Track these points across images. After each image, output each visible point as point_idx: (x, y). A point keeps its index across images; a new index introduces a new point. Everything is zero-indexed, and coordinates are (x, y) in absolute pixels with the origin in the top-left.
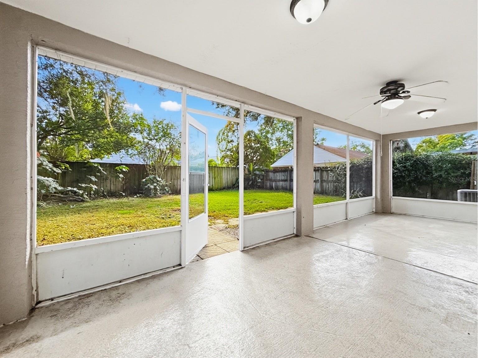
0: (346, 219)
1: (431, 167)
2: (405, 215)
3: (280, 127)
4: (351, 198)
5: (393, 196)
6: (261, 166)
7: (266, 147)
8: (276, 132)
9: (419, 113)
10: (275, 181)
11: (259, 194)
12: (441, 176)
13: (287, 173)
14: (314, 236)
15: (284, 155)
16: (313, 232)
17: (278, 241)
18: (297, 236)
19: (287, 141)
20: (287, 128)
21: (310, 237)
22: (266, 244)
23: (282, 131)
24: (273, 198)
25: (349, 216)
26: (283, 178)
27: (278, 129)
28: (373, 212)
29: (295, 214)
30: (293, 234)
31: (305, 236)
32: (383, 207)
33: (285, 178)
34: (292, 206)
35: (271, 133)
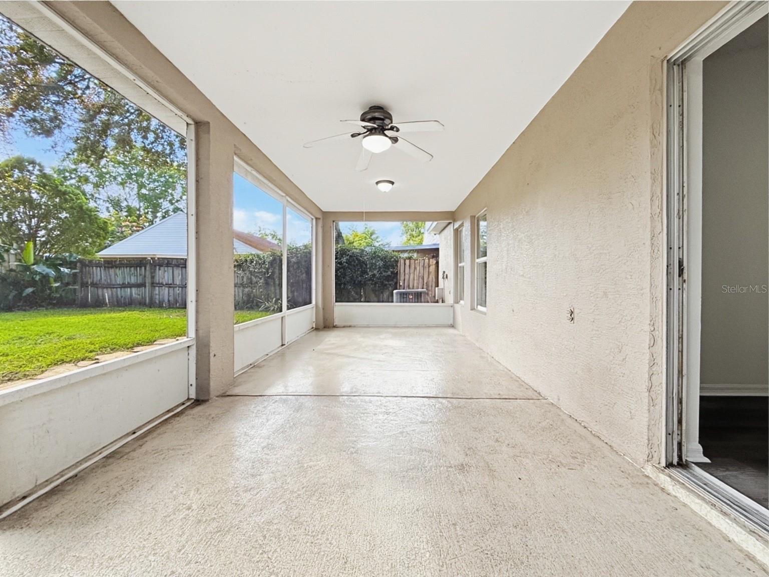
0: (282, 345)
1: (366, 265)
2: (350, 326)
3: (120, 175)
4: (288, 309)
5: (336, 302)
6: (65, 251)
7: (81, 207)
8: (107, 183)
9: (377, 183)
10: (110, 286)
11: (63, 318)
12: (374, 275)
13: (143, 268)
14: (237, 391)
15: (131, 235)
16: (234, 382)
17: (150, 432)
18: (198, 402)
19: (138, 207)
20: (137, 181)
21: (228, 396)
22: (107, 457)
23: (123, 184)
24: (108, 326)
25: (287, 341)
26: (133, 280)
27: (115, 178)
28: (313, 328)
29: (193, 352)
30: (189, 399)
31: (217, 397)
32: (325, 319)
33: (140, 281)
34: (184, 333)
35: (93, 183)
